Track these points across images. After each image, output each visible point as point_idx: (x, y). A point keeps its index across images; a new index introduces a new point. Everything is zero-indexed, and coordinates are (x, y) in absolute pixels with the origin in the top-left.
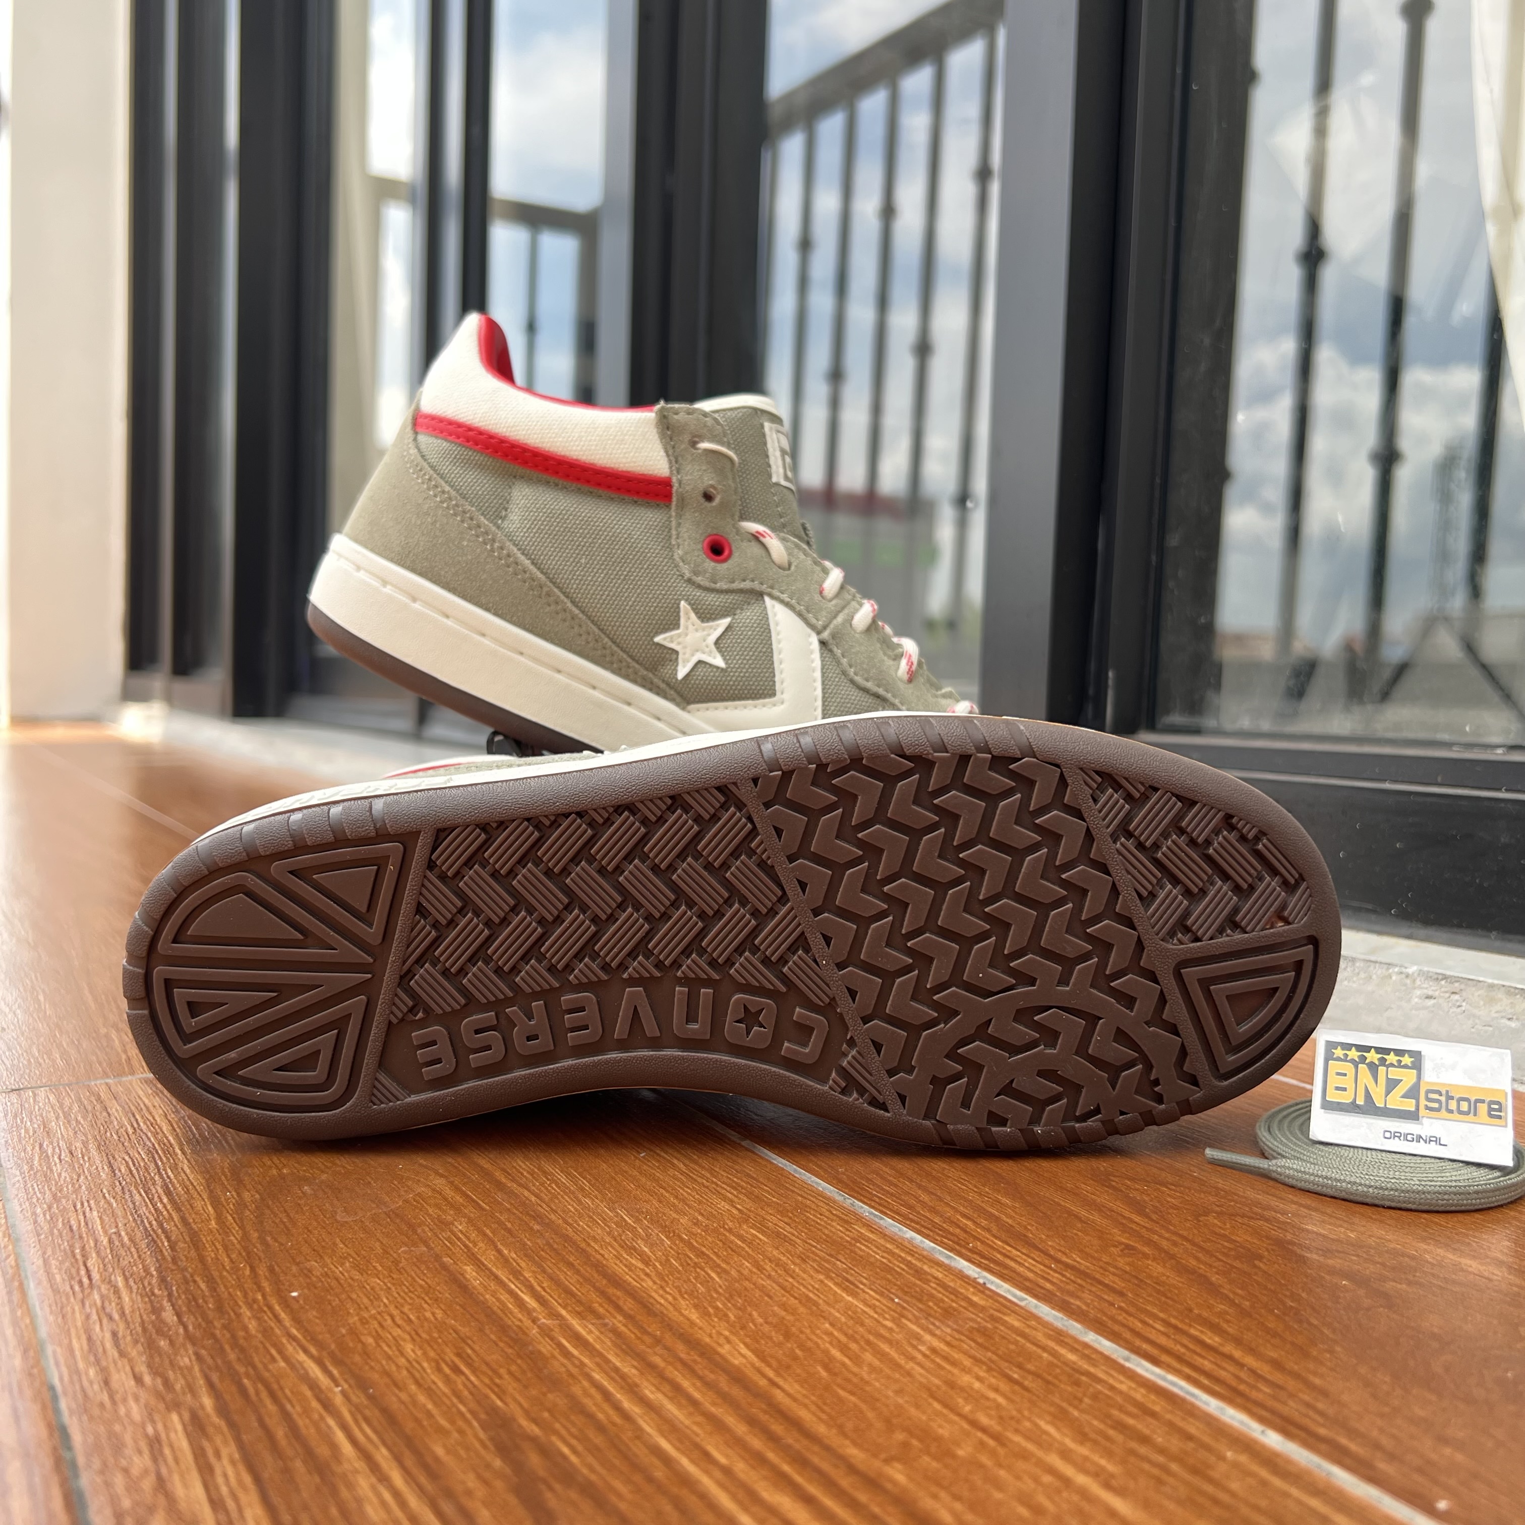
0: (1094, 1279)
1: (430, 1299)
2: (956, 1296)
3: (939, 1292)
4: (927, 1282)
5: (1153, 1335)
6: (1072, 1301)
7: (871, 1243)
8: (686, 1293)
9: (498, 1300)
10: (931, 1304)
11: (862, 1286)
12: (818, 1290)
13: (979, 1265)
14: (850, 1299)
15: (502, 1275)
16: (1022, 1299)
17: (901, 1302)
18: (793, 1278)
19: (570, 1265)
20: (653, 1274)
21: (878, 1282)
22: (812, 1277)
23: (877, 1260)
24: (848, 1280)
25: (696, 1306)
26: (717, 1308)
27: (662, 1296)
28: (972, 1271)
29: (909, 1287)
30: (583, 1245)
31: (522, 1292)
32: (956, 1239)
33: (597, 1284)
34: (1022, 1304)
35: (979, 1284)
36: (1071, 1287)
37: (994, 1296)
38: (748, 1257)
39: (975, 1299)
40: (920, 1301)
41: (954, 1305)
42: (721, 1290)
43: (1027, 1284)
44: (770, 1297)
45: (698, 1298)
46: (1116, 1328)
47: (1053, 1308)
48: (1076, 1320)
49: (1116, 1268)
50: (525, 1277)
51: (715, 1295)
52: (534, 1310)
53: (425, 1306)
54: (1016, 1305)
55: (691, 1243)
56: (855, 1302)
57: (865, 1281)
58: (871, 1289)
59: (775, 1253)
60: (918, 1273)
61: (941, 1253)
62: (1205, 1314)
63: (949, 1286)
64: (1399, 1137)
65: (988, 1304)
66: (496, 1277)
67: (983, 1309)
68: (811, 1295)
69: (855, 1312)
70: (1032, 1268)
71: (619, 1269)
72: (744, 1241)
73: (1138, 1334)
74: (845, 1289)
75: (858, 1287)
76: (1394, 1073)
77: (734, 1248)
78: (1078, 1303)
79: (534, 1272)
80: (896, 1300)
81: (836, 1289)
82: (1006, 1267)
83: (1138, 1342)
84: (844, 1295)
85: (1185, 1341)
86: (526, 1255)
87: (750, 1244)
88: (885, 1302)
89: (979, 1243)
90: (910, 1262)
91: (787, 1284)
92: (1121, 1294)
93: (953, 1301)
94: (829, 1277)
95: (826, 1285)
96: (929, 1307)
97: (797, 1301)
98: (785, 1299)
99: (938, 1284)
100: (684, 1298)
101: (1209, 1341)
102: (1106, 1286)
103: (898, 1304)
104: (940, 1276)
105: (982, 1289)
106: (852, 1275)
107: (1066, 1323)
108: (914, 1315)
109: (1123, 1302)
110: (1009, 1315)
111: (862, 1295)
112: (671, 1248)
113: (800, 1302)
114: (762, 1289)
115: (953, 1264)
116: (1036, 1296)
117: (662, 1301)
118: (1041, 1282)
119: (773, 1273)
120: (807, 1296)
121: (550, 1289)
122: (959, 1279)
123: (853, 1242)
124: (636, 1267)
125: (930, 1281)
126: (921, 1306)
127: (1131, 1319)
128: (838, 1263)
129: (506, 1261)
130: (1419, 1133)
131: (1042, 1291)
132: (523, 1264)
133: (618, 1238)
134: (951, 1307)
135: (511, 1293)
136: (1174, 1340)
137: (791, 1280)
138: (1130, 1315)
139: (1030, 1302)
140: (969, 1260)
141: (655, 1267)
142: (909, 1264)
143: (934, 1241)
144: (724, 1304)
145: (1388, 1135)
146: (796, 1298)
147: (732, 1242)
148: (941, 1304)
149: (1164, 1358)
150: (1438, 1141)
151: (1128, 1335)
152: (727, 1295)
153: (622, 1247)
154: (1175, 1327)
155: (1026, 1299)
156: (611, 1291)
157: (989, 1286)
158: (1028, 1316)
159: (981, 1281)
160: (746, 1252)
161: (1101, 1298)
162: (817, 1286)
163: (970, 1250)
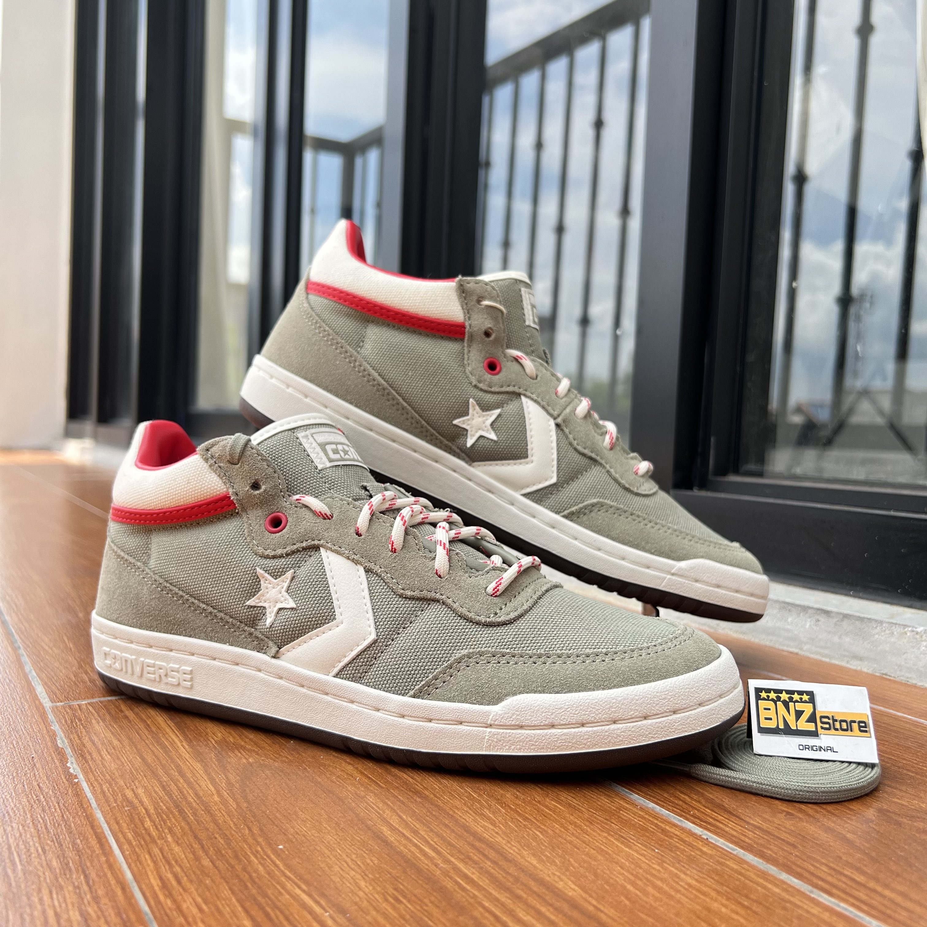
0: (774, 836)
1: (367, 850)
2: (693, 848)
3: (682, 845)
4: (671, 837)
5: (822, 875)
6: (765, 851)
7: (629, 811)
8: (525, 845)
9: (410, 851)
10: (678, 853)
11: (632, 841)
12: (606, 844)
13: (700, 826)
14: (627, 849)
15: (408, 834)
16: (734, 850)
17: (660, 852)
18: (588, 835)
19: (446, 826)
20: (500, 832)
21: (641, 838)
22: (599, 834)
23: (636, 823)
24: (622, 837)
25: (534, 855)
26: (546, 856)
27: (510, 848)
28: (698, 830)
29: (662, 841)
30: (451, 812)
31: (423, 845)
32: (681, 809)
33: (468, 840)
34: (735, 853)
35: (704, 839)
36: (761, 841)
37: (715, 847)
38: (556, 821)
39: (705, 849)
40: (671, 851)
41: (693, 853)
42: (546, 844)
43: (734, 839)
44: (578, 849)
45: (534, 850)
46: (799, 870)
47: (755, 856)
48: (772, 865)
49: (785, 827)
50: (421, 835)
51: (543, 848)
52: (433, 857)
53: (365, 855)
54: (731, 853)
55: (517, 811)
56: (631, 851)
57: (633, 837)
58: (639, 843)
59: (572, 817)
60: (664, 831)
61: (675, 818)
62: (850, 860)
63: (686, 841)
64: (808, 749)
65: (714, 853)
66: (403, 834)
67: (711, 856)
68: (603, 847)
69: (633, 859)
70: (734, 828)
71: (479, 830)
72: (550, 810)
73: (812, 874)
74: (622, 843)
75: (630, 842)
76: (800, 707)
77: (546, 815)
78: (769, 852)
79: (425, 830)
80: (656, 851)
81: (617, 843)
82: (718, 827)
83: (815, 880)
84: (623, 847)
85: (844, 879)
86: (418, 820)
87: (554, 812)
88: (649, 851)
89: (696, 811)
90: (657, 824)
91: (586, 839)
92: (794, 846)
93: (691, 851)
94: (609, 834)
95: (610, 840)
96: (678, 855)
97: (595, 852)
98: (587, 850)
99: (678, 839)
100: (524, 849)
101: (858, 879)
102: (783, 840)
103: (658, 853)
104: (678, 834)
105: (706, 842)
106: (624, 833)
107: (766, 866)
108: (670, 860)
109: (797, 851)
110: (728, 860)
111: (634, 847)
112: (506, 814)
113: (598, 852)
114: (571, 842)
115: (684, 825)
116: (742, 848)
117: (512, 852)
118: (743, 838)
119: (575, 832)
120: (600, 848)
121: (439, 843)
122: (691, 835)
123: (618, 810)
124: (489, 828)
125: (673, 837)
126: (673, 854)
127: (805, 863)
128: (613, 825)
129: (407, 824)
130: (820, 745)
131: (745, 844)
132: (418, 826)
133: (472, 808)
134: (691, 855)
135: (416, 845)
136: (837, 878)
137: (587, 837)
138: (804, 861)
139: (739, 851)
140: (694, 823)
141: (500, 828)
142: (656, 825)
143: (668, 810)
144: (550, 853)
145: (801, 747)
146: (594, 849)
147: (543, 810)
148: (685, 853)
149: (834, 891)
150: (832, 749)
151: (806, 875)
152: (551, 848)
153: (476, 814)
154: (834, 870)
155: (736, 850)
156: (477, 844)
157: (710, 840)
158: (741, 861)
159: (705, 837)
160: (554, 817)
161: (783, 850)
162: (604, 841)
163: (692, 816)
